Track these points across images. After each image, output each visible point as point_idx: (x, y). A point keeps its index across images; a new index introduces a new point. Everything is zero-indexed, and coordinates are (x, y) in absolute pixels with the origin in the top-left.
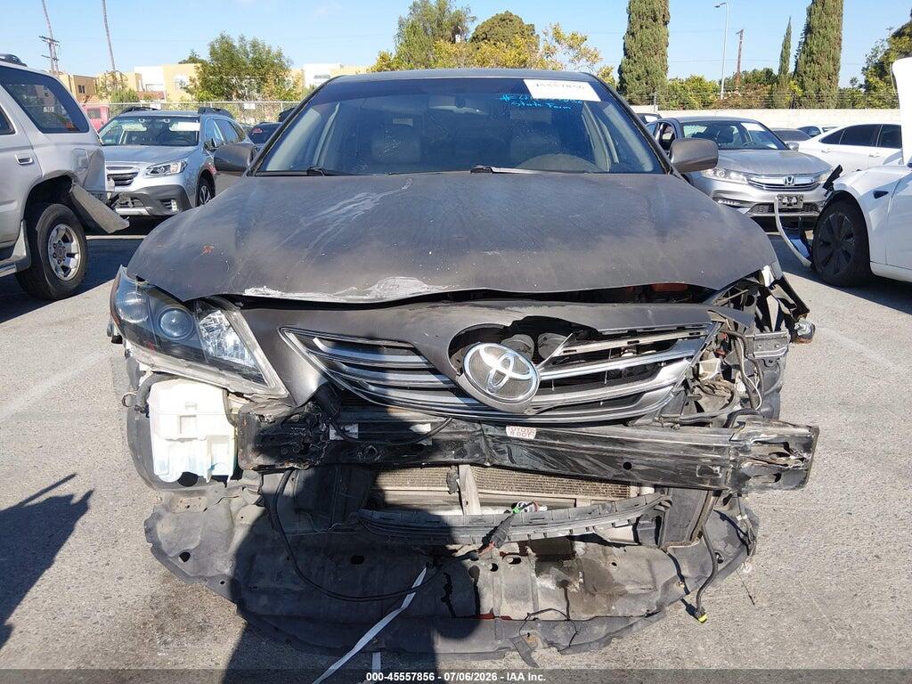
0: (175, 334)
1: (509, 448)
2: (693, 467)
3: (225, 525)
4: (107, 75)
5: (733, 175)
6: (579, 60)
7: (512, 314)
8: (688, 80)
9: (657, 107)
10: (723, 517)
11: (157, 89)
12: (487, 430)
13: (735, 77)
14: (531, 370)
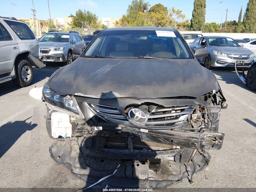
0: (58, 101)
1: (141, 134)
2: (189, 143)
3: (69, 150)
4: (48, 20)
5: (223, 54)
6: (179, 17)
7: (141, 101)
8: (211, 23)
9: (202, 31)
10: (201, 154)
11: (61, 24)
12: (136, 129)
13: (225, 23)
14: (146, 116)
